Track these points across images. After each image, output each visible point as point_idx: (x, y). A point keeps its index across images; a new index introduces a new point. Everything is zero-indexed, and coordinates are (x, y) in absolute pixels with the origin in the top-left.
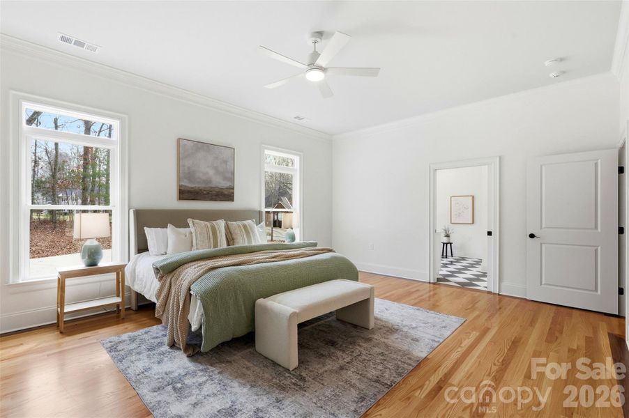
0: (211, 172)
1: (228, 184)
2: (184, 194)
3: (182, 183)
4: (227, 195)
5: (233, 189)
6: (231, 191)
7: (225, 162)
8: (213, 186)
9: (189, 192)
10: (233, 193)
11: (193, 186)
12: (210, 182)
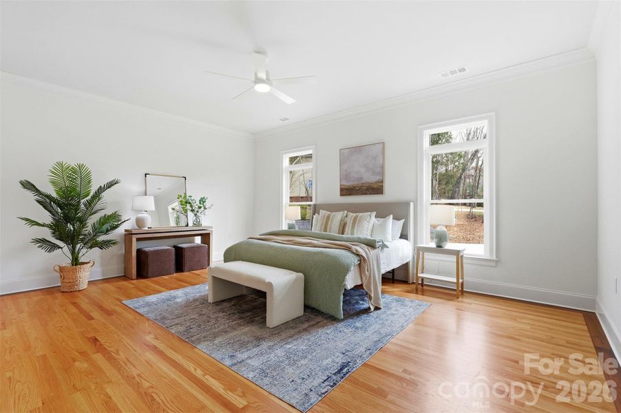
0: (363, 170)
1: (377, 178)
2: (345, 191)
3: (342, 183)
4: (377, 189)
5: (382, 182)
6: (381, 184)
7: (375, 158)
8: (364, 182)
9: (347, 189)
10: (382, 186)
11: (349, 184)
12: (362, 178)
